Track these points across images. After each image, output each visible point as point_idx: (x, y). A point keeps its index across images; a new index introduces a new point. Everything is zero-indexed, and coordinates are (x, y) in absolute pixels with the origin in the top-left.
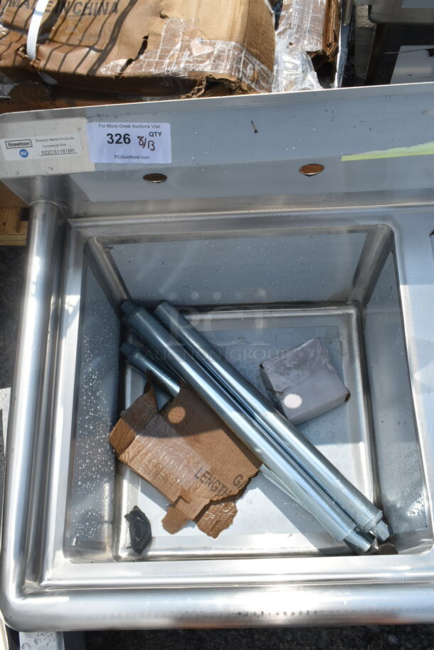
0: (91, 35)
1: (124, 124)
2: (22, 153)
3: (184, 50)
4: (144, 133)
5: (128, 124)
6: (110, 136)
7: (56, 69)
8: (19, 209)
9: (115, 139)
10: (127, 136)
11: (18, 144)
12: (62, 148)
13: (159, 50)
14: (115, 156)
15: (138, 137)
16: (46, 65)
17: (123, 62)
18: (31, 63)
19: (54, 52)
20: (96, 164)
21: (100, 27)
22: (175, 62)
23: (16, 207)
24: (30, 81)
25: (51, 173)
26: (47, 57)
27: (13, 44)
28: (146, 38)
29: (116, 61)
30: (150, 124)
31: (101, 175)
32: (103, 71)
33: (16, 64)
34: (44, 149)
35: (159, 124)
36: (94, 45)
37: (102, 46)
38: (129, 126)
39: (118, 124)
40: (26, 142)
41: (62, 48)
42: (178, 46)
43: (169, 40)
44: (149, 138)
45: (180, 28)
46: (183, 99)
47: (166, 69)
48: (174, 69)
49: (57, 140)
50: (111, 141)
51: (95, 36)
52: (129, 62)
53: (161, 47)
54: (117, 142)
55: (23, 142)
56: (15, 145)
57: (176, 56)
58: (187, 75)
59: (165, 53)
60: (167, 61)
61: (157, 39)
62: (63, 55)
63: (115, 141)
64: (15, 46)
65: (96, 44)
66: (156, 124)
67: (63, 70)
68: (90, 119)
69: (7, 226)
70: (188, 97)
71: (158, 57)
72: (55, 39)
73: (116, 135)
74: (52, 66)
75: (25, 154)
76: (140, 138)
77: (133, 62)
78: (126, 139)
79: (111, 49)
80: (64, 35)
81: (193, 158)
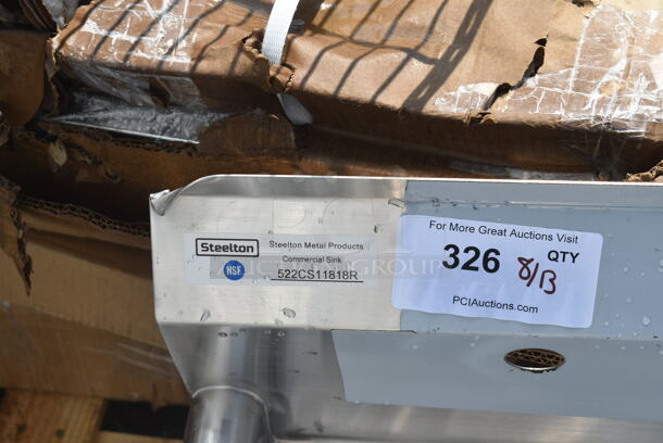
0: (411, 28)
1: (490, 225)
2: (229, 270)
3: (636, 75)
4: (537, 251)
5: (499, 226)
6: (452, 251)
7: (331, 90)
8: (100, 403)
9: (463, 258)
10: (492, 255)
11: (225, 248)
12: (330, 267)
13: (574, 72)
14: (455, 299)
15: (520, 259)
16: (306, 78)
17: (488, 89)
18: (272, 73)
19: (327, 54)
20: (404, 313)
21: (433, 12)
22: (614, 97)
23: (94, 397)
24: (258, 111)
26: (310, 62)
27: (232, 30)
28: (542, 42)
29: (470, 86)
30: (553, 232)
31: (410, 341)
32: (441, 105)
33: (238, 70)
34: (283, 266)
35: (577, 234)
36: (418, 47)
37: (438, 51)
38: (502, 233)
39: (476, 224)
40: (246, 244)
41: (344, 47)
42: (620, 67)
43: (598, 51)
44: (546, 264)
45: (621, 29)
46: (632, 182)
47: (593, 114)
48: (614, 114)
49: (322, 246)
50: (451, 261)
51: (422, 28)
52: (503, 90)
53: (577, 64)
54: (467, 266)
55: (239, 243)
56: (218, 248)
57: (616, 87)
58: (642, 130)
59: (590, 78)
60: (595, 96)
61: (567, 46)
62: (347, 62)
63: (462, 263)
64: (236, 34)
65: (422, 45)
66: (569, 234)
67: (346, 92)
69: (65, 439)
70: (646, 179)
71: (571, 85)
72: (326, 27)
73: (467, 251)
74: (322, 83)
75: (236, 272)
76: (525, 262)
77: (511, 93)
78: (489, 261)
79: (459, 58)
80: (349, 21)
81: (646, 321)
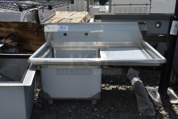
49: (53, 27)
50: (60, 28)
68: (58, 25)
75: (49, 29)
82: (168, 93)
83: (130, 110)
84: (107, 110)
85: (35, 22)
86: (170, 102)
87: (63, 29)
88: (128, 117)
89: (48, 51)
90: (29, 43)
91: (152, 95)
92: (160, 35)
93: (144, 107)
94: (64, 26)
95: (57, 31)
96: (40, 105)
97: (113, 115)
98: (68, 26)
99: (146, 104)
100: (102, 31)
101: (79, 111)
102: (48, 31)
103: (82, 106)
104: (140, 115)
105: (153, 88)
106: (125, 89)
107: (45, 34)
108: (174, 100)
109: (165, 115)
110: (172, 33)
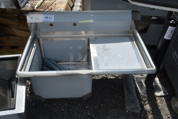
4: (50, 17)
11: (31, 17)
14: (46, 20)
25: (35, 22)
30: (51, 15)
31: (43, 23)
33: (33, 10)
40: (33, 17)
49: (37, 17)
68: (42, 14)
75: (32, 19)
78: (47, 17)
82: (154, 84)
83: (118, 105)
84: (97, 106)
85: (14, 7)
86: (154, 94)
87: (48, 19)
88: (116, 114)
89: (35, 45)
90: (11, 28)
91: (139, 86)
92: (153, 18)
93: (131, 106)
94: (49, 16)
95: (42, 22)
96: (34, 104)
97: (103, 112)
98: (53, 16)
99: (133, 102)
100: (92, 21)
101: (71, 110)
102: (31, 22)
103: (74, 103)
104: (127, 112)
105: (141, 76)
106: (114, 77)
107: (29, 25)
108: (158, 92)
109: (148, 111)
110: (166, 37)
